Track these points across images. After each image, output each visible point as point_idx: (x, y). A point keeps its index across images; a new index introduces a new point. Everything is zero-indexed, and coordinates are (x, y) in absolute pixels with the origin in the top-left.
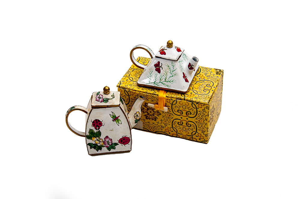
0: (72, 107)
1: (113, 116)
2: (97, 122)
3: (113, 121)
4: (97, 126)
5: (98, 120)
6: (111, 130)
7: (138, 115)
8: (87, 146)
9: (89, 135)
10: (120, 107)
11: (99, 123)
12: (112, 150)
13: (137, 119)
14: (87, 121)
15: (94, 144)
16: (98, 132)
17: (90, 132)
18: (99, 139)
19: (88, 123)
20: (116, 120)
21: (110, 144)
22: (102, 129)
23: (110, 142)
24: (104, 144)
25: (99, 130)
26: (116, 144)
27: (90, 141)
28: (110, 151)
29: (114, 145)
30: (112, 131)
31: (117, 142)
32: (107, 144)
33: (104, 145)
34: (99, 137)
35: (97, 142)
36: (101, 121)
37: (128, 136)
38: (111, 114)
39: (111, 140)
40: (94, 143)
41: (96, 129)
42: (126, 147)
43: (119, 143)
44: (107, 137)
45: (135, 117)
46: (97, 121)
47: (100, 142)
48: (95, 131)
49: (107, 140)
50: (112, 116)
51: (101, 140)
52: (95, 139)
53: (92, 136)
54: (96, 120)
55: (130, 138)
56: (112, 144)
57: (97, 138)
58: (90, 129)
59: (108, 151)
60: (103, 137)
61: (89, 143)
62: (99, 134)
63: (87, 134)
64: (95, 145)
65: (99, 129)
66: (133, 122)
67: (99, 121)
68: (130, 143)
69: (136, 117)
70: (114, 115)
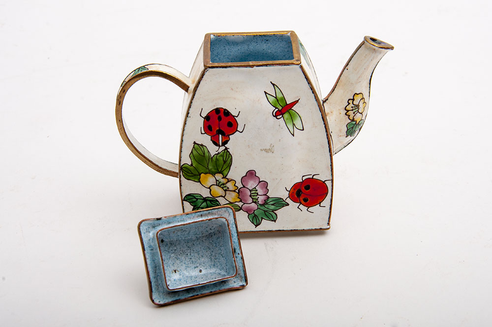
0: (139, 68)
1: (276, 98)
2: (220, 118)
3: (276, 116)
4: (220, 132)
5: (225, 110)
6: (266, 151)
7: (358, 106)
8: (183, 204)
9: (192, 165)
10: (301, 67)
11: (225, 120)
12: (266, 225)
13: (353, 120)
14: (188, 113)
15: (205, 200)
16: (222, 156)
17: (195, 152)
18: (224, 181)
19: (188, 119)
20: (286, 115)
21: (261, 199)
22: (235, 143)
23: (260, 191)
24: (241, 201)
25: (226, 149)
26: (280, 203)
27: (192, 187)
28: (259, 228)
29: (272, 207)
30: (270, 154)
31: (284, 195)
32: (250, 200)
33: (240, 204)
34: (225, 172)
35: (218, 191)
36: (234, 113)
37: (323, 176)
38: (271, 90)
39: (265, 185)
40: (205, 193)
41: (216, 143)
42: (312, 216)
43: (289, 201)
44: (251, 174)
45: (348, 111)
46: (222, 114)
47: (225, 191)
48: (213, 150)
49: (251, 184)
50: (271, 99)
51: (230, 186)
52: (210, 180)
53: (201, 169)
54: (217, 111)
55: (328, 184)
56: (265, 203)
57: (219, 177)
58: (195, 143)
59: (251, 227)
60: (236, 173)
61: (189, 195)
62: (225, 162)
63: (187, 160)
64: (211, 201)
65: (224, 143)
66: (340, 131)
67: (227, 113)
68: (326, 202)
69: (351, 113)
70: (279, 96)
